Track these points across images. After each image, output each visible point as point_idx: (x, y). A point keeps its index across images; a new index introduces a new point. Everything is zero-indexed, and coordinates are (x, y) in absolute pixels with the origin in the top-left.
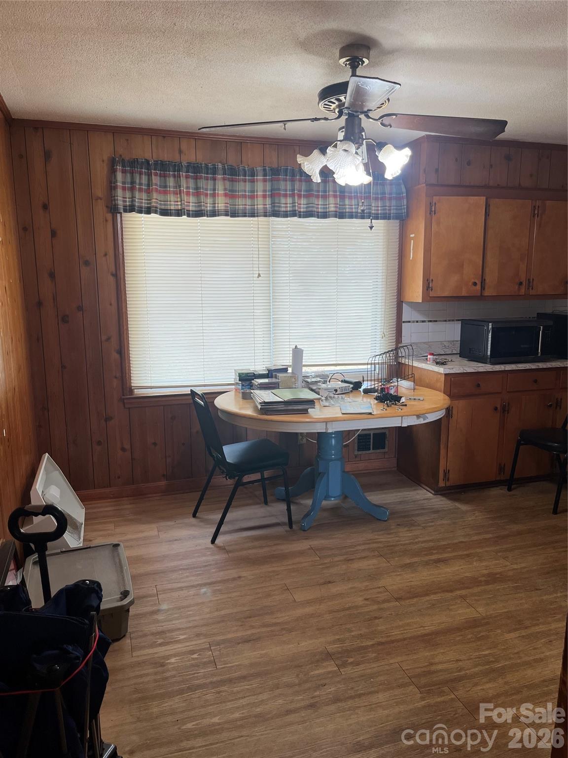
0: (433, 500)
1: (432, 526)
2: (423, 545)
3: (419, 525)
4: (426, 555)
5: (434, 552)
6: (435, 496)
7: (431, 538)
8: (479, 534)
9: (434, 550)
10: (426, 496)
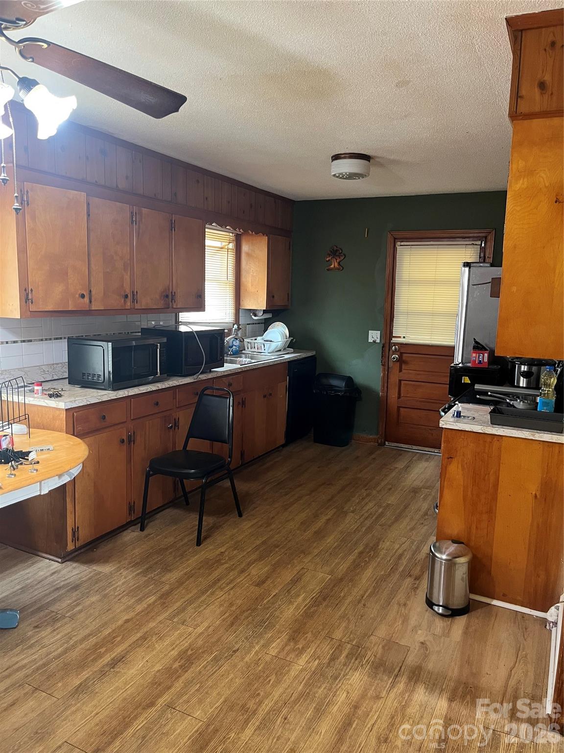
0: (64, 572)
1: (80, 612)
2: (83, 646)
3: (64, 617)
4: (95, 660)
5: (103, 650)
6: (64, 565)
7: (87, 631)
8: (140, 600)
9: (101, 647)
10: (52, 568)
